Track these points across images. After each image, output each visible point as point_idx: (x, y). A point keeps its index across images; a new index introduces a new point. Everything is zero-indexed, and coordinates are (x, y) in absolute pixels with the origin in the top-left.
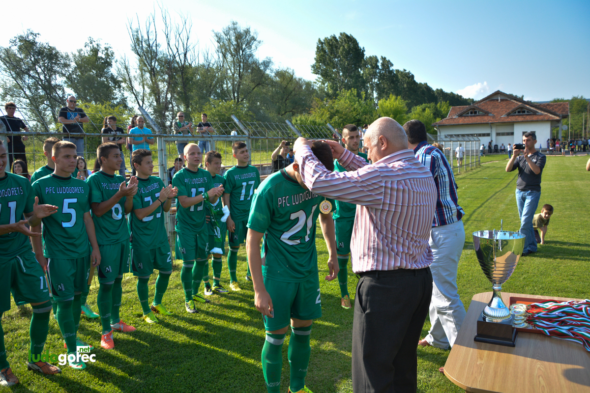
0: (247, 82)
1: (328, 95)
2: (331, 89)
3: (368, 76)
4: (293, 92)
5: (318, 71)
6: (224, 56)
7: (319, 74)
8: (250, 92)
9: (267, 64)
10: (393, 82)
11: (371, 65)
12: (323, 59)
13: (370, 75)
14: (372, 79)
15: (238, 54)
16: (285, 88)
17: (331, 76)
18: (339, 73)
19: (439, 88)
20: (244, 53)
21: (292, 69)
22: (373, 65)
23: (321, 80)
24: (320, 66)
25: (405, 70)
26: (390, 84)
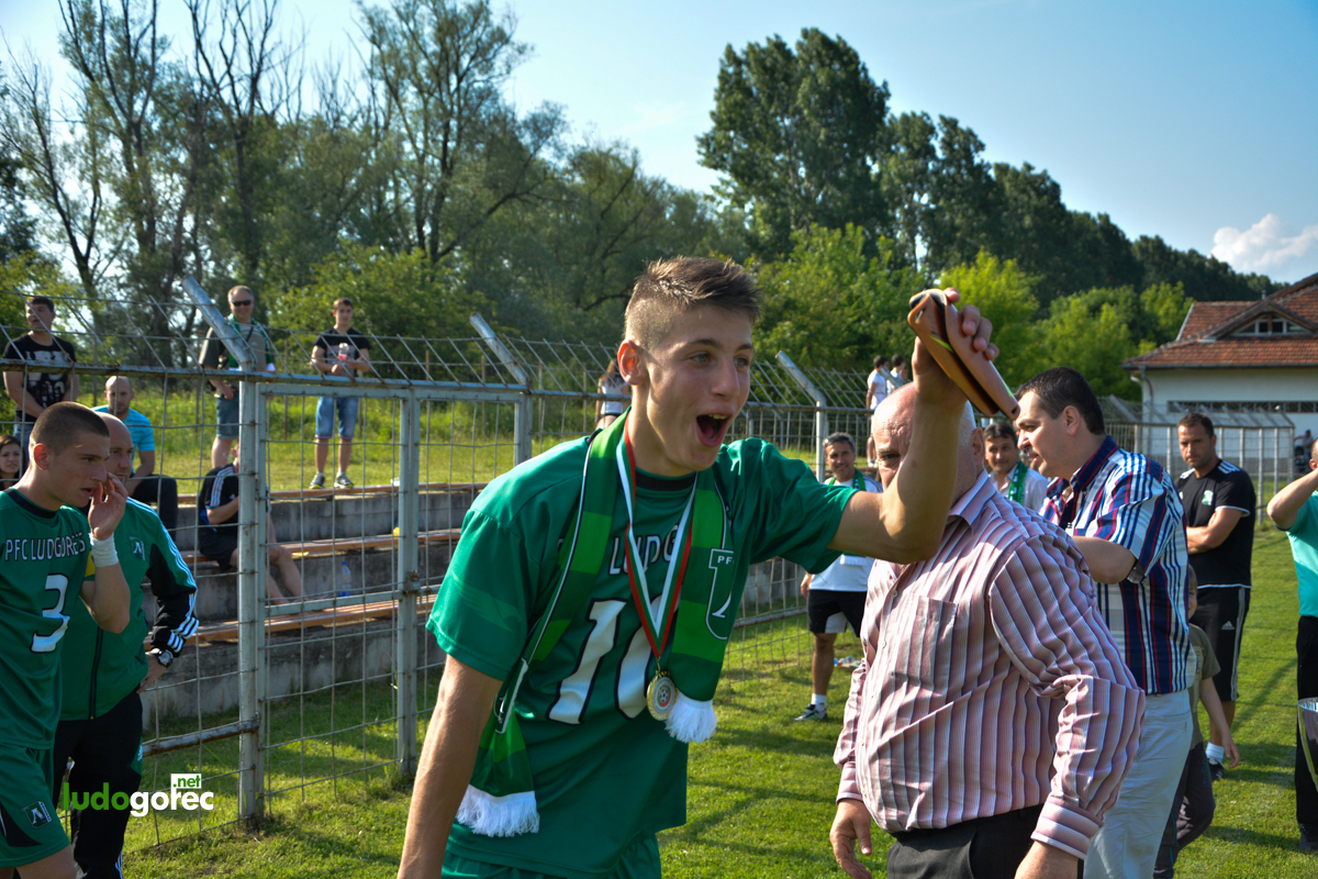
0: (469, 184)
1: (753, 242)
2: (766, 222)
3: (897, 181)
4: (632, 229)
5: (723, 159)
6: (394, 92)
7: (723, 168)
8: (480, 223)
9: (543, 126)
10: (984, 206)
11: (908, 145)
12: (742, 116)
13: (904, 179)
14: (910, 192)
15: (444, 86)
16: (603, 214)
17: (768, 177)
18: (795, 171)
19: (1151, 235)
20: (463, 84)
21: (632, 147)
22: (916, 146)
23: (730, 190)
24: (730, 139)
25: (1029, 167)
26: (976, 214)
